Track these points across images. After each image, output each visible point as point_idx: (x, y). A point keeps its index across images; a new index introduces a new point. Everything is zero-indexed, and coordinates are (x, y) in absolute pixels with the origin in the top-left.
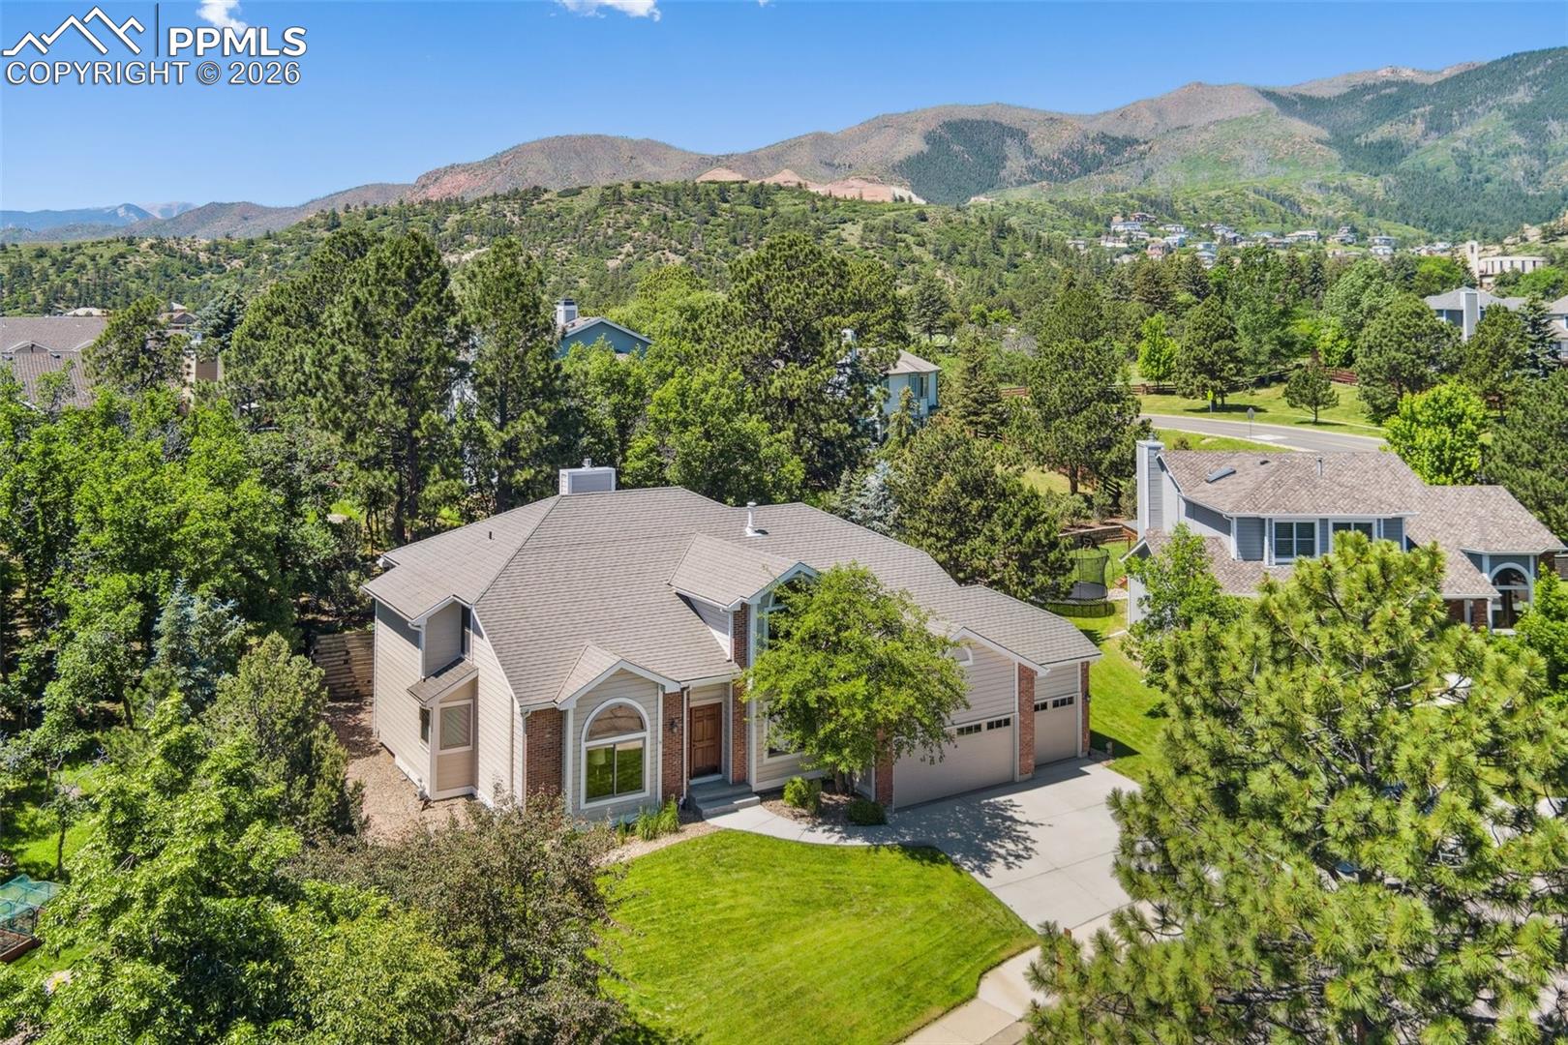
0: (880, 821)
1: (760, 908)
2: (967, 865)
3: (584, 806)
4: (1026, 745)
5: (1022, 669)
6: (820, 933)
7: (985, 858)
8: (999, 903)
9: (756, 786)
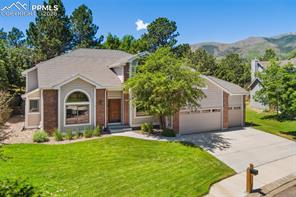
0: (174, 136)
1: (118, 157)
2: (205, 149)
3: (65, 126)
4: (226, 119)
5: (224, 93)
6: (141, 166)
7: (212, 147)
8: (218, 160)
9: (131, 125)
